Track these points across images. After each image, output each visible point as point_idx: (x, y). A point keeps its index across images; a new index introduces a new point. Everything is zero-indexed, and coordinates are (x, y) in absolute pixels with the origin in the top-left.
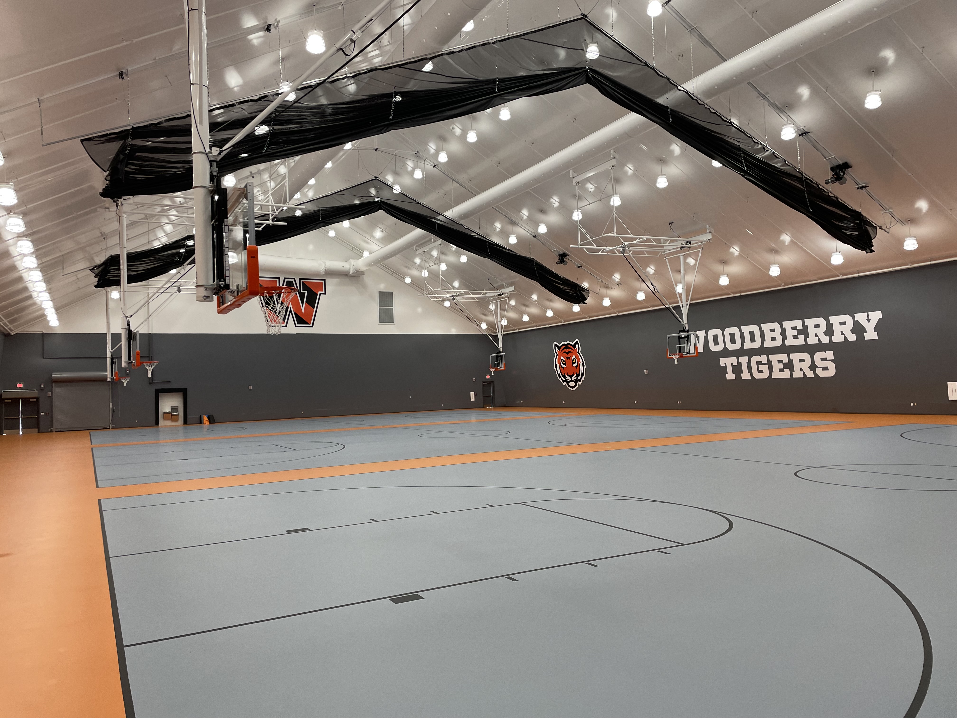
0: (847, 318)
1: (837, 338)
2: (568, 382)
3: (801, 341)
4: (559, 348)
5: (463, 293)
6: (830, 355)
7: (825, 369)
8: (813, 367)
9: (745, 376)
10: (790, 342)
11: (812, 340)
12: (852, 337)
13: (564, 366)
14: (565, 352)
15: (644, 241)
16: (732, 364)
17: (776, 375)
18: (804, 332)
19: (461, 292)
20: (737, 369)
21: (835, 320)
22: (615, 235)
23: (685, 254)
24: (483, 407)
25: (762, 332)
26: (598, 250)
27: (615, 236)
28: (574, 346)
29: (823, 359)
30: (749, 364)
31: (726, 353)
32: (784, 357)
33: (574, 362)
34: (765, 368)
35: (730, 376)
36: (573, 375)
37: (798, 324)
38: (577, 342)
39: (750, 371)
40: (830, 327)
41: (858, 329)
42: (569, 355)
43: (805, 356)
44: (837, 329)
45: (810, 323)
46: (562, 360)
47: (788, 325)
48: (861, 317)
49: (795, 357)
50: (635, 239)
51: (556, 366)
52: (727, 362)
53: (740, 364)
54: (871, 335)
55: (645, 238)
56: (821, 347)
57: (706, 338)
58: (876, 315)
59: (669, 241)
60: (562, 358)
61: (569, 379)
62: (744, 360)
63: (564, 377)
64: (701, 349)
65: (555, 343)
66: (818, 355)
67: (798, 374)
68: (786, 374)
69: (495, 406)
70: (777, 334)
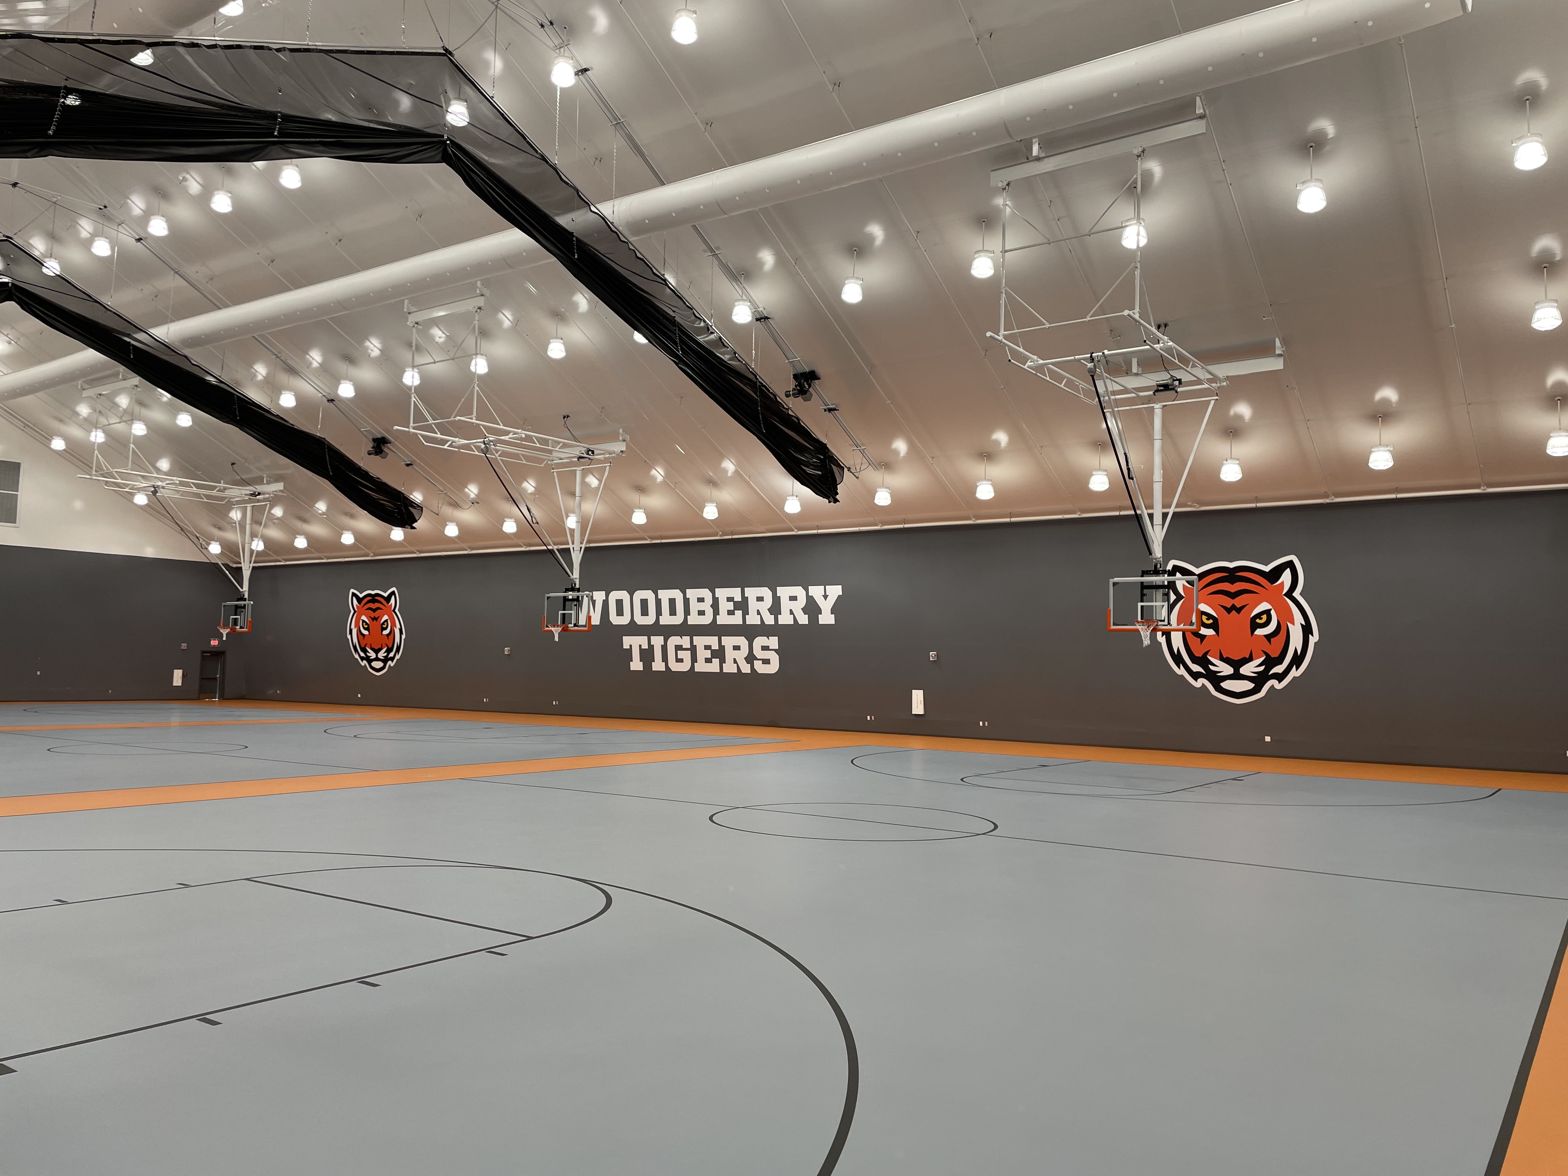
0: (798, 591)
1: (785, 619)
2: (370, 661)
3: (737, 619)
4: (359, 600)
5: (178, 482)
6: (773, 642)
7: (766, 662)
8: (751, 658)
9: (658, 665)
10: (723, 619)
11: (753, 619)
12: (803, 619)
13: (366, 632)
14: (369, 609)
15: (521, 439)
16: (640, 646)
17: (701, 667)
18: (742, 606)
19: (172, 480)
20: (647, 655)
21: (784, 592)
22: (474, 421)
23: (584, 469)
24: (198, 699)
25: (686, 602)
26: (444, 442)
27: (473, 423)
28: (388, 599)
29: (765, 648)
30: (664, 648)
31: (633, 629)
32: (713, 641)
33: (384, 626)
34: (686, 655)
35: (636, 665)
36: (380, 649)
37: (736, 593)
38: (393, 593)
39: (665, 659)
40: (776, 600)
41: (812, 608)
42: (376, 614)
43: (742, 641)
44: (786, 605)
45: (752, 593)
46: (363, 621)
47: (722, 593)
48: (816, 591)
49: (729, 642)
50: (507, 433)
51: (351, 631)
52: (633, 643)
53: (651, 647)
54: (827, 618)
55: (523, 433)
56: (763, 630)
57: (606, 603)
58: (835, 591)
59: (561, 444)
60: (364, 618)
61: (372, 655)
62: (657, 641)
63: (364, 650)
64: (596, 620)
65: (352, 590)
66: (759, 641)
67: (729, 668)
68: (714, 667)
69: (223, 698)
70: (707, 606)
